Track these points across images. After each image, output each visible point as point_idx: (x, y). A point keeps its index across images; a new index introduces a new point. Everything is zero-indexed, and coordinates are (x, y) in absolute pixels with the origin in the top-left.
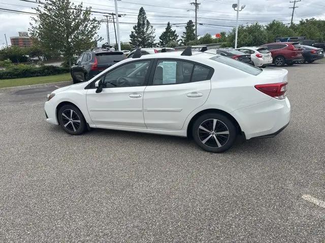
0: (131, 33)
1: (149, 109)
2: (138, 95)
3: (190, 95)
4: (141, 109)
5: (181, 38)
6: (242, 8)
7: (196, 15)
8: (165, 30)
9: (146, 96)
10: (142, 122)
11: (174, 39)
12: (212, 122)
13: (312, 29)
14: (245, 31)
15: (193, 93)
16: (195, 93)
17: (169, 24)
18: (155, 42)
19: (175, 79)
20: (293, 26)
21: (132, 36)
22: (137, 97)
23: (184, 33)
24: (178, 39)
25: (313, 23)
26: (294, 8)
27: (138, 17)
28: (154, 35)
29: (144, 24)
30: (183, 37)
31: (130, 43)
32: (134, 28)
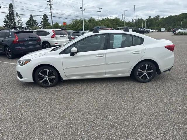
0: (4, 20)
1: (109, 63)
2: (102, 55)
3: (134, 53)
4: (104, 64)
5: (40, 25)
6: (85, 9)
7: (51, 11)
8: (29, 19)
9: (107, 56)
10: (104, 71)
11: (36, 25)
12: (145, 66)
13: (108, 23)
14: (78, 22)
15: (136, 52)
16: (138, 51)
17: (31, 15)
18: (23, 26)
19: (121, 45)
20: (100, 21)
21: (5, 22)
22: (101, 57)
23: (42, 21)
24: (39, 25)
25: (108, 20)
26: (99, 12)
27: (9, 9)
28: (22, 22)
29: (13, 14)
30: (41, 24)
31: (4, 26)
32: (7, 16)
